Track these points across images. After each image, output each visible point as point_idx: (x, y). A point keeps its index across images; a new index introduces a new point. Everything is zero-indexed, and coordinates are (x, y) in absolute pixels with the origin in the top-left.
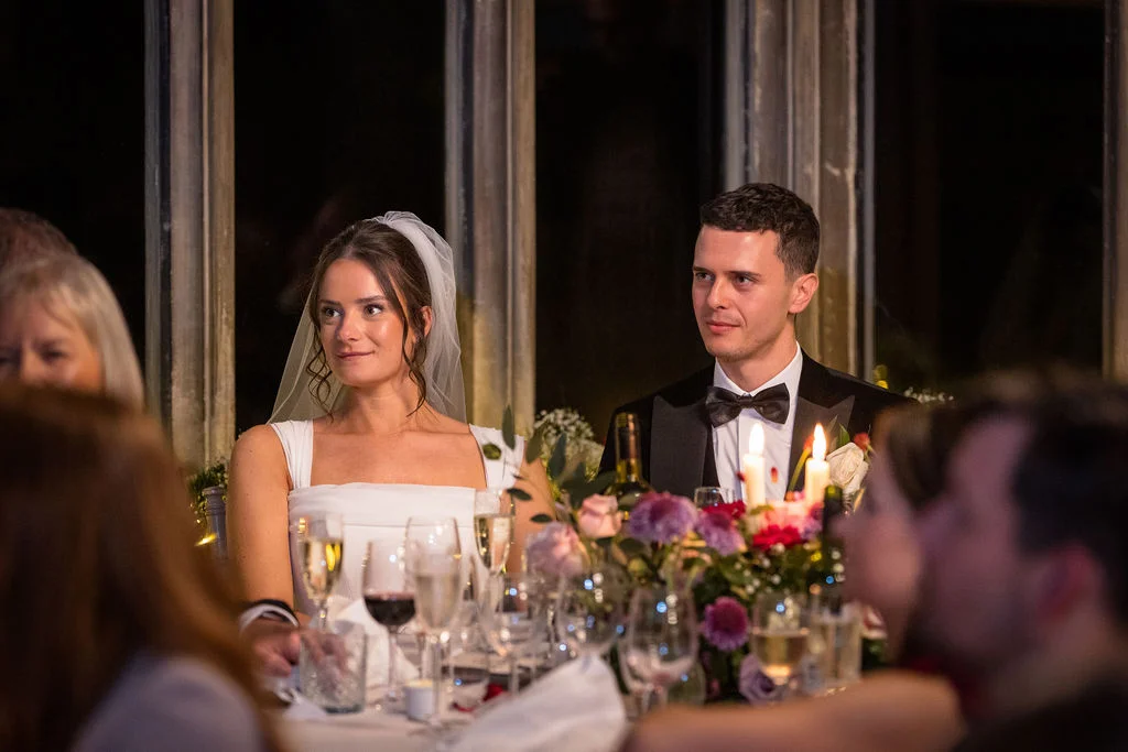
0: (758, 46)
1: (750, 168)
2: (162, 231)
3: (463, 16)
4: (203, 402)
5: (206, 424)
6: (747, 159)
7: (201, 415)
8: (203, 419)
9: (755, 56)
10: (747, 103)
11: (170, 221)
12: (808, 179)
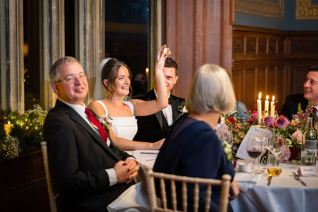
0: (88, 28)
1: (86, 51)
2: (7, 63)
3: (49, 20)
4: (18, 99)
5: (19, 103)
6: (85, 49)
7: (17, 101)
8: (18, 102)
9: (87, 30)
10: (85, 39)
11: (9, 61)
12: (98, 52)
